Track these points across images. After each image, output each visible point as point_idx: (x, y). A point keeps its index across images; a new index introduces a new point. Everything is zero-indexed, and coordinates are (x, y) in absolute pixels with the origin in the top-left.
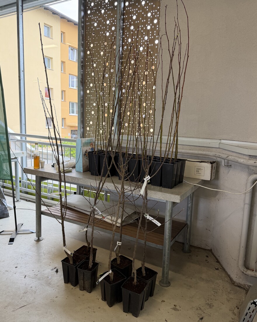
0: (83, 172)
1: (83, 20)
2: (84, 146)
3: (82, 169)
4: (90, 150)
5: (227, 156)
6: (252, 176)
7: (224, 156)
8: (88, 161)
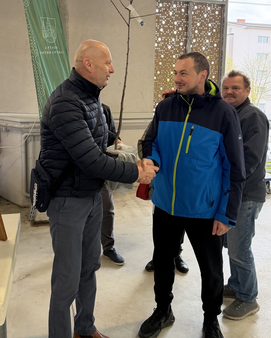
5: (6, 124)
6: (24, 134)
7: (4, 124)
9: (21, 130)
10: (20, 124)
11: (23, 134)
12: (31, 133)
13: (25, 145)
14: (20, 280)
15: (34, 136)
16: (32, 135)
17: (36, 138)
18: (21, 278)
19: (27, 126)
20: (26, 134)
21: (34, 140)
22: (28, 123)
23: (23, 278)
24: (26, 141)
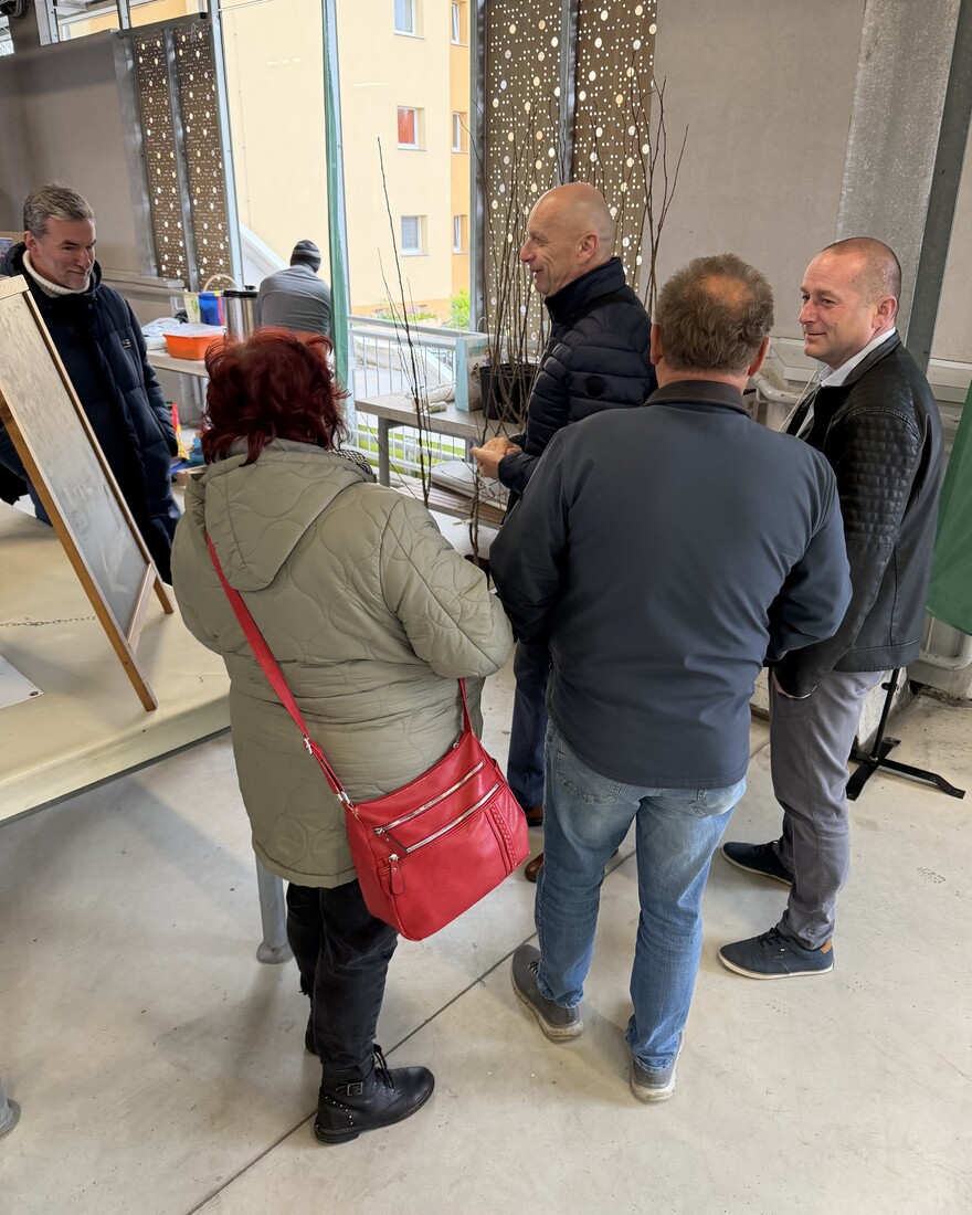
0: (471, 411)
1: (481, 16)
2: (471, 355)
3: (467, 404)
4: (485, 364)
8: (479, 386)
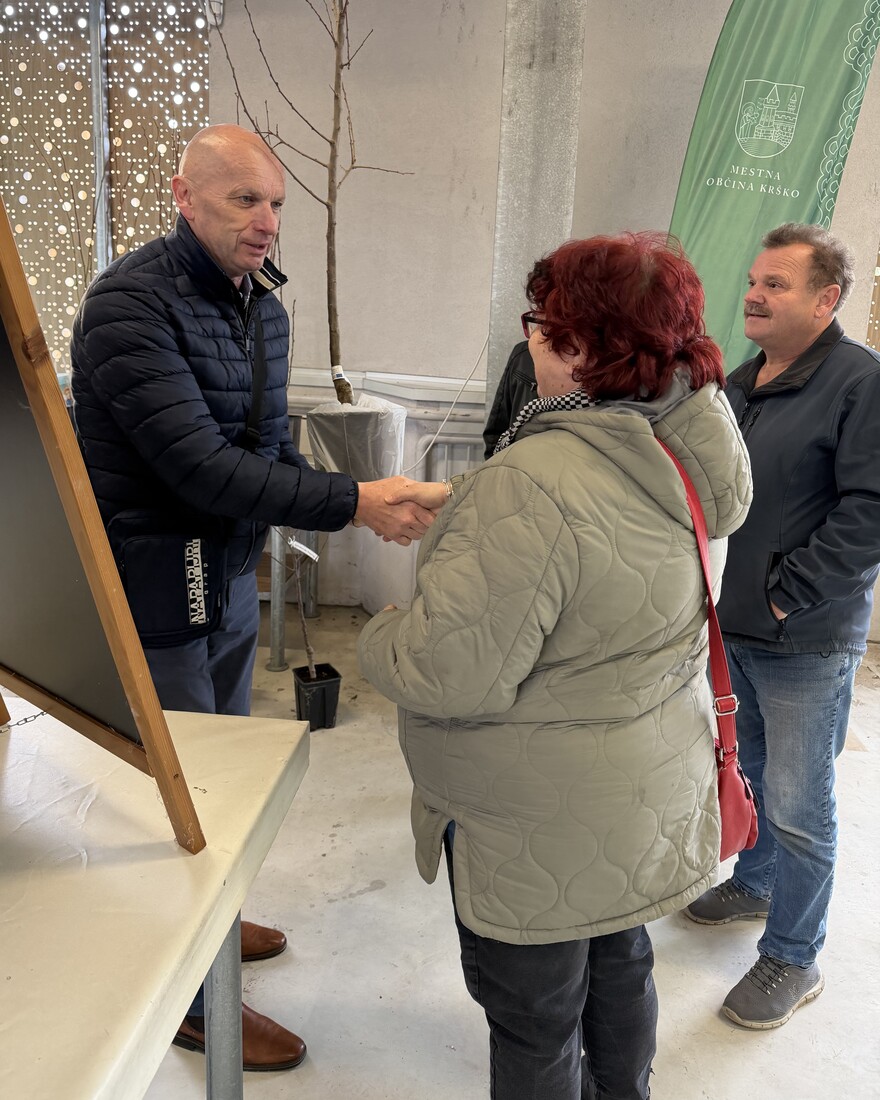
6: (423, 438)
9: (418, 425)
10: (414, 405)
11: (421, 435)
12: (441, 434)
13: (424, 470)
14: (351, 895)
15: (452, 446)
16: (447, 443)
17: (457, 451)
18: (355, 892)
19: (432, 413)
20: (428, 437)
21: (451, 457)
22: (437, 404)
23: (360, 893)
24: (427, 454)
